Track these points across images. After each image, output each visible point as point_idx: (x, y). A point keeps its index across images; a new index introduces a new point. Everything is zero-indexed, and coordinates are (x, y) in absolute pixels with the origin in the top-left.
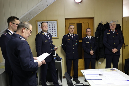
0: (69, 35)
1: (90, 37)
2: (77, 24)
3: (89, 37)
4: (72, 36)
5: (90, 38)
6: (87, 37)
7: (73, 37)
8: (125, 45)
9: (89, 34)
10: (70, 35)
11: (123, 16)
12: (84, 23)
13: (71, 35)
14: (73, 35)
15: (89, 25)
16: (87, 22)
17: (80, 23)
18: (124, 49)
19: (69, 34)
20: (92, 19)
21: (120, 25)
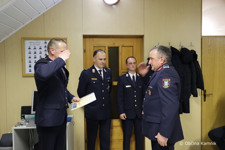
0: (94, 70)
1: (135, 75)
2: (109, 48)
3: (131, 76)
4: (100, 71)
5: (133, 77)
6: (127, 75)
7: (102, 73)
8: (207, 93)
9: (133, 69)
10: (96, 70)
11: (203, 35)
12: (123, 46)
13: (98, 69)
14: (102, 69)
15: (134, 51)
16: (129, 45)
17: (116, 45)
18: (205, 101)
19: (93, 67)
20: (140, 39)
21: (195, 52)
